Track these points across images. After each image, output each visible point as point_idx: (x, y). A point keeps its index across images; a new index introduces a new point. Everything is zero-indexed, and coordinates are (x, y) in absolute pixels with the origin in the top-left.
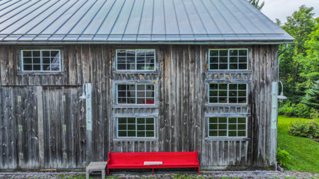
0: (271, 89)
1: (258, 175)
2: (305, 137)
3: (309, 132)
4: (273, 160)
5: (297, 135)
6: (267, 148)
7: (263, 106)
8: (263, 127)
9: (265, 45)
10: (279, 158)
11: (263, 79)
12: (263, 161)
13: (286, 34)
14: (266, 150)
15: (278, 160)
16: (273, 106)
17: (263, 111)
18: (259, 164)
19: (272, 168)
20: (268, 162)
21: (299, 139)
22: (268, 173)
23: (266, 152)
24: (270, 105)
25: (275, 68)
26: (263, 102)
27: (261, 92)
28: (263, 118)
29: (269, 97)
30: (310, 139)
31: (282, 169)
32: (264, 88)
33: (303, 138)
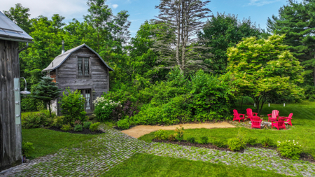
0: (13, 86)
1: (6, 175)
2: (37, 127)
3: (41, 122)
4: (19, 155)
5: (31, 127)
6: (13, 144)
7: (6, 103)
8: (7, 124)
9: (4, 41)
10: (24, 151)
11: (4, 75)
12: (9, 159)
13: (24, 33)
14: (11, 147)
15: (23, 153)
16: (16, 102)
17: (6, 108)
18: (5, 163)
19: (19, 162)
20: (14, 158)
21: (33, 130)
22: (17, 168)
23: (12, 149)
24: (13, 101)
25: (16, 64)
26: (5, 99)
27: (3, 88)
28: (6, 115)
29: (11, 93)
30: (42, 129)
31: (28, 160)
32: (5, 84)
33: (36, 129)
